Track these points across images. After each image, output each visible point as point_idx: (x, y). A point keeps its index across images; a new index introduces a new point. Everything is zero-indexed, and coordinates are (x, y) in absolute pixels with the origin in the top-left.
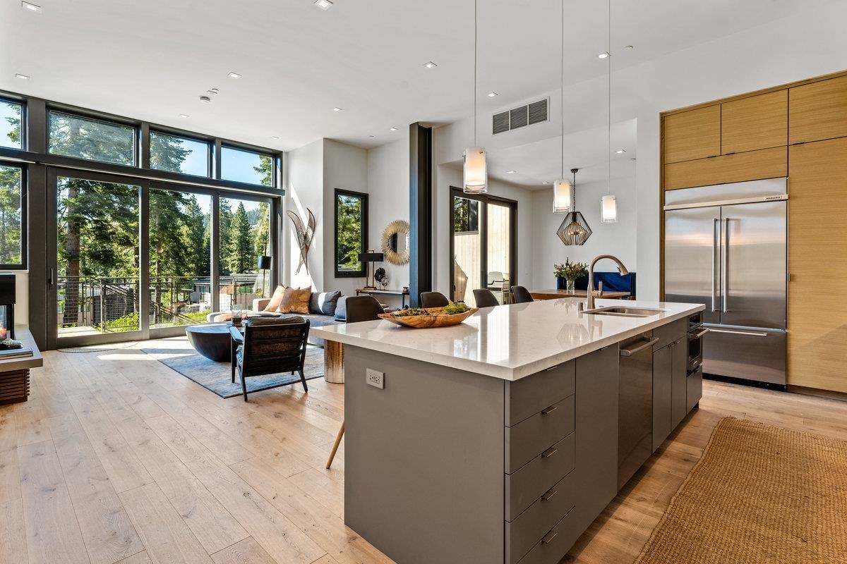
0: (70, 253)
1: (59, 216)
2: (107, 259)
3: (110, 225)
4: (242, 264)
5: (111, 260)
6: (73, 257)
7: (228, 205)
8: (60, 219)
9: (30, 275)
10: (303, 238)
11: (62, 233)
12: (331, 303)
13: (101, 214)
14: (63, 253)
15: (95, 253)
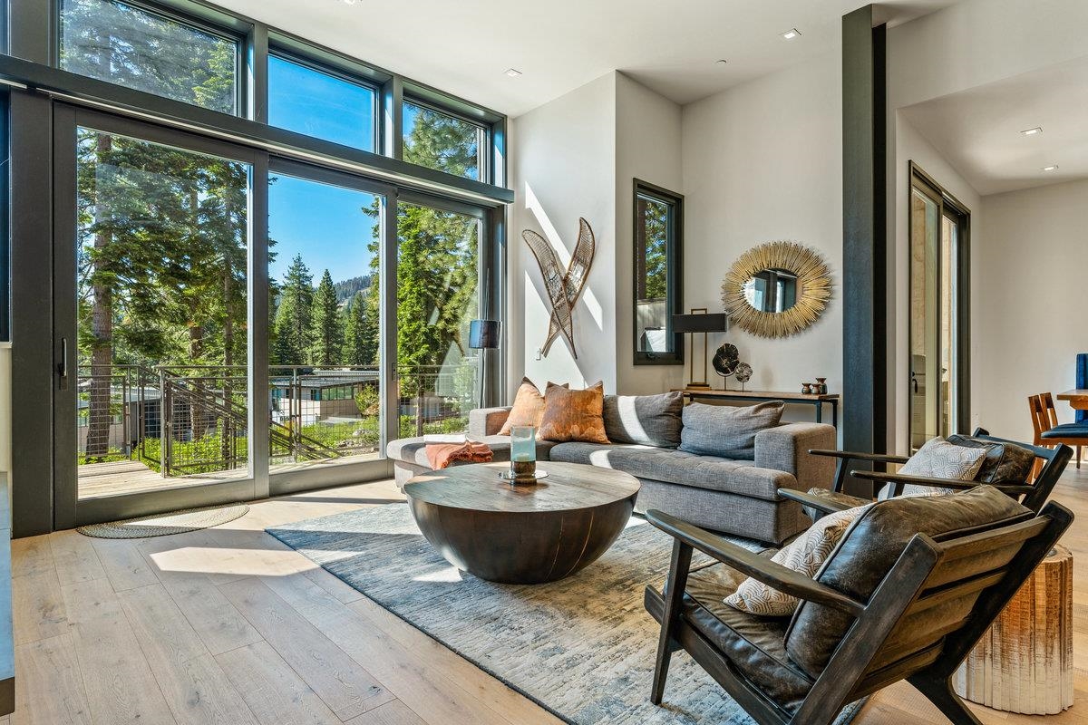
0: (97, 335)
1: (80, 278)
2: (152, 344)
3: (157, 293)
4: (328, 356)
5: (158, 345)
6: (101, 343)
7: (308, 274)
8: (82, 283)
9: (14, 352)
10: (560, 284)
11: (84, 305)
12: (664, 420)
13: (142, 274)
14: (87, 335)
15: (133, 334)
